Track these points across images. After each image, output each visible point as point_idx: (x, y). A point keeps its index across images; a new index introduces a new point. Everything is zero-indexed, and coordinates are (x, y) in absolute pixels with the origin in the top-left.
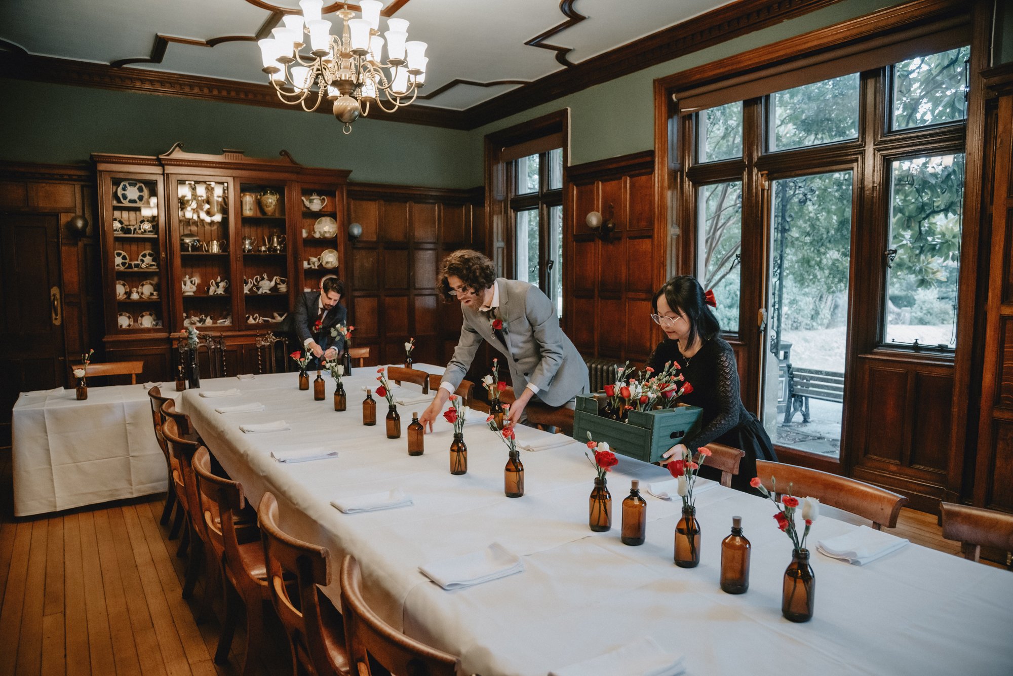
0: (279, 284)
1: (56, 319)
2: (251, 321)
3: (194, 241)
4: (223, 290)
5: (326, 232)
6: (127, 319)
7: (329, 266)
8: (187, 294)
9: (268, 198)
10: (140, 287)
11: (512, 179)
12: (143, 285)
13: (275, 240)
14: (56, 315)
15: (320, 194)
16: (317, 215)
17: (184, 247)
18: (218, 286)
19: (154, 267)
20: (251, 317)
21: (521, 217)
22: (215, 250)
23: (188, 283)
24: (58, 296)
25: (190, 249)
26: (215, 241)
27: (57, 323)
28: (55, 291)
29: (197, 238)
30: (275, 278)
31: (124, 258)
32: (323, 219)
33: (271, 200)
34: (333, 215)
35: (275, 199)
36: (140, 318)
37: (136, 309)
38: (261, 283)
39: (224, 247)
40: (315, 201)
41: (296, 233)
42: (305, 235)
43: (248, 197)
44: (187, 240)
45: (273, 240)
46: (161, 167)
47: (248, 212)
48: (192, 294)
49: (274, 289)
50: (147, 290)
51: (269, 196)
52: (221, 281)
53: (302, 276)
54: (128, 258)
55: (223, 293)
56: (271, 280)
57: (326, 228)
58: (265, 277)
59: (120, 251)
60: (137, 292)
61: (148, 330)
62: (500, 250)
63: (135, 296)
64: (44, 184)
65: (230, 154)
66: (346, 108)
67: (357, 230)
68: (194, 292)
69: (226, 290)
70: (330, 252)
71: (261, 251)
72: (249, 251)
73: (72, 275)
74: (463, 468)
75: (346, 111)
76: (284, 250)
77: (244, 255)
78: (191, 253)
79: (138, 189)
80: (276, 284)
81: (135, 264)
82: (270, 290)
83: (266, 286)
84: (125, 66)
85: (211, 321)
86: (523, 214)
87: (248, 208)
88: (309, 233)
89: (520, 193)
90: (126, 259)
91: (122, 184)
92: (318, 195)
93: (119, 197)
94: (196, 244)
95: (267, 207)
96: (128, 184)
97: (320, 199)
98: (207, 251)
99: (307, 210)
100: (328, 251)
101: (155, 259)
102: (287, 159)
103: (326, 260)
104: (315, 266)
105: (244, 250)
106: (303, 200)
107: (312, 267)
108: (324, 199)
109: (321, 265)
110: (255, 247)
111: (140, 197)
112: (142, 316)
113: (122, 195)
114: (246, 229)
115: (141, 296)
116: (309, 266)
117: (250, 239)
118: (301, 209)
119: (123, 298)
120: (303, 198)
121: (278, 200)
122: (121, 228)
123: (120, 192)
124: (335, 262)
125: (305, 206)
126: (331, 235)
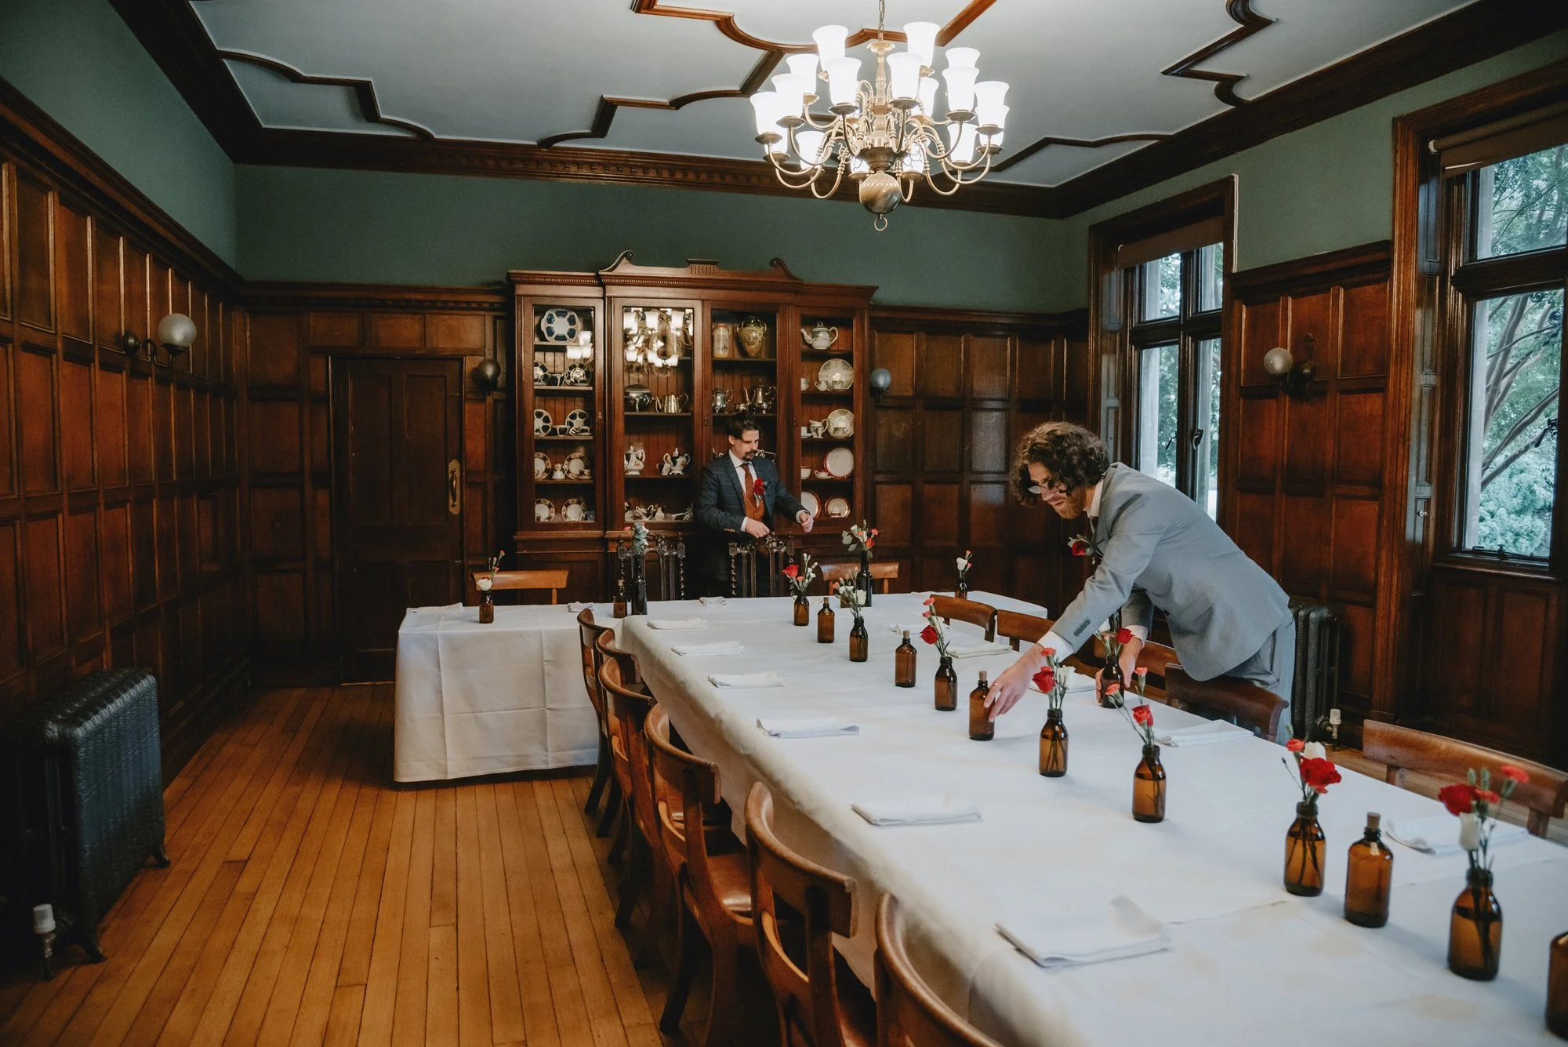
1: (453, 506)
3: (644, 395)
4: (682, 468)
5: (835, 382)
6: (547, 508)
7: (840, 434)
8: (630, 473)
9: (751, 331)
10: (566, 462)
11: (1134, 295)
12: (570, 460)
13: (760, 394)
14: (454, 500)
15: (828, 323)
16: (823, 357)
17: (628, 403)
18: (675, 463)
19: (586, 433)
21: (1149, 358)
22: (673, 409)
23: (633, 457)
24: (457, 474)
25: (637, 407)
26: (673, 396)
27: (455, 511)
28: (454, 465)
29: (648, 391)
31: (546, 420)
32: (832, 362)
33: (755, 334)
34: (847, 357)
35: (762, 333)
36: (564, 508)
37: (559, 493)
39: (684, 404)
40: (820, 335)
41: (792, 384)
42: (804, 386)
43: (721, 329)
45: (757, 394)
46: (600, 288)
47: (721, 353)
48: (637, 473)
50: (576, 466)
51: (752, 327)
52: (679, 455)
53: (798, 449)
54: (551, 420)
55: (681, 473)
57: (836, 376)
59: (541, 410)
60: (562, 470)
61: (575, 526)
62: (1112, 413)
63: (559, 475)
64: (446, 317)
65: (697, 266)
66: (880, 190)
67: (883, 380)
68: (640, 472)
69: (686, 469)
70: (840, 413)
72: (722, 410)
73: (476, 444)
74: (1061, 769)
75: (880, 196)
76: (772, 409)
77: (714, 417)
78: (638, 413)
79: (568, 320)
81: (560, 429)
84: (556, 143)
85: (663, 515)
86: (1151, 353)
87: (721, 345)
88: (811, 384)
89: (1147, 319)
90: (548, 422)
91: (547, 314)
92: (825, 325)
93: (543, 332)
94: (647, 401)
95: (749, 344)
96: (556, 313)
97: (828, 332)
98: (661, 410)
99: (807, 348)
100: (837, 412)
101: (587, 422)
102: (781, 270)
103: (834, 426)
104: (817, 435)
105: (714, 410)
106: (802, 333)
107: (813, 436)
108: (835, 331)
109: (827, 434)
110: (730, 404)
111: (571, 332)
112: (568, 505)
113: (547, 328)
114: (718, 378)
115: (567, 476)
116: (809, 435)
117: (723, 392)
118: (799, 347)
119: (542, 478)
120: (800, 330)
121: (765, 334)
122: (544, 376)
123: (544, 324)
124: (849, 429)
125: (805, 343)
126: (843, 387)
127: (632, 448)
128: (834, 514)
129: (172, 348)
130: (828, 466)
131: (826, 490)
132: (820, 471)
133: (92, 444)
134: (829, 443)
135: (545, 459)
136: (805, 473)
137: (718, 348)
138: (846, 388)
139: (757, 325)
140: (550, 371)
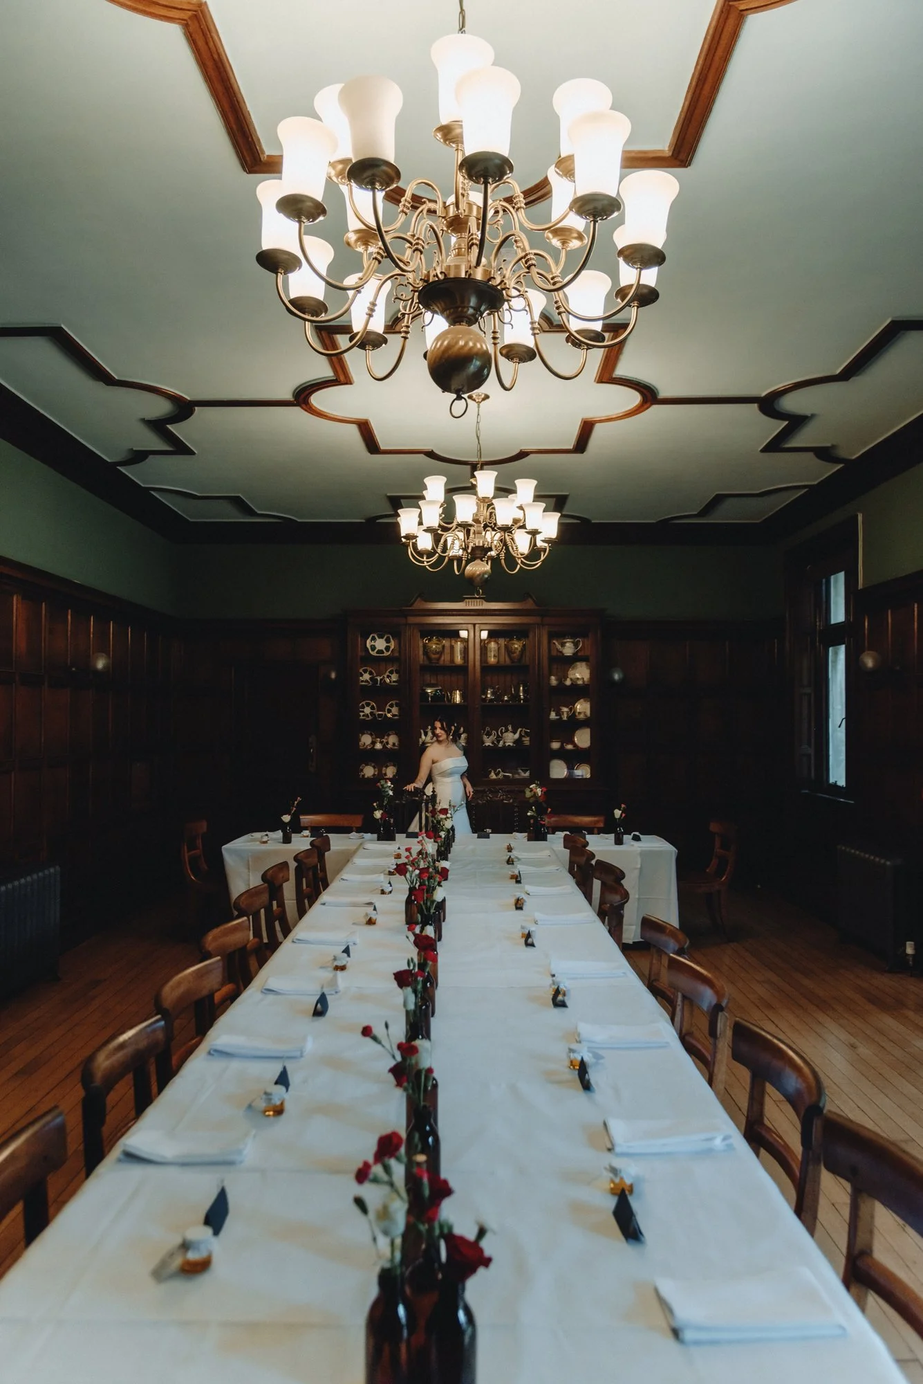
0: (524, 736)
1: (312, 766)
2: (493, 776)
3: (437, 690)
5: (578, 679)
6: (372, 768)
7: (582, 716)
9: (514, 644)
10: (386, 737)
11: (822, 605)
12: (389, 735)
13: (521, 688)
14: (313, 762)
15: (573, 635)
16: (571, 660)
19: (399, 717)
20: (493, 771)
21: (833, 655)
22: (457, 700)
24: (314, 744)
25: (430, 699)
26: (458, 691)
27: (313, 770)
28: (312, 739)
29: (440, 688)
30: (520, 730)
31: (373, 708)
32: (579, 664)
33: (517, 645)
34: (587, 660)
35: (521, 645)
36: (384, 768)
37: (379, 758)
38: (505, 735)
39: (462, 696)
40: (567, 644)
41: (544, 680)
42: (554, 681)
43: (493, 643)
44: (429, 690)
46: (404, 618)
47: (492, 660)
49: (518, 742)
50: (392, 740)
51: (515, 641)
52: (464, 732)
53: (548, 729)
54: (376, 707)
56: (514, 733)
57: (581, 673)
58: (510, 728)
59: (369, 701)
60: (381, 742)
62: (805, 698)
63: (378, 746)
64: (309, 639)
65: (470, 600)
67: (617, 676)
70: (585, 701)
71: (503, 701)
72: (491, 700)
73: (327, 724)
77: (485, 705)
78: (432, 702)
79: (386, 640)
80: (521, 736)
81: (382, 714)
82: (514, 743)
83: (510, 738)
84: (378, 521)
87: (493, 655)
88: (560, 680)
89: (833, 622)
90: (375, 709)
91: (371, 636)
92: (572, 638)
93: (368, 648)
94: (439, 694)
95: (512, 654)
96: (378, 635)
97: (572, 642)
98: (449, 700)
99: (559, 654)
100: (582, 700)
101: (400, 710)
102: (530, 600)
103: (578, 711)
104: (565, 717)
105: (484, 700)
106: (554, 643)
107: (561, 718)
108: (579, 641)
109: (573, 716)
110: (498, 696)
111: (387, 648)
112: (387, 767)
113: (371, 646)
114: (489, 678)
115: (384, 746)
116: (558, 717)
117: (493, 688)
118: (554, 653)
119: (369, 747)
120: (554, 641)
121: (524, 646)
122: (370, 678)
123: (369, 643)
124: (588, 713)
125: (558, 650)
126: (584, 681)
127: (430, 727)
128: (577, 776)
129: (96, 672)
130: (576, 739)
131: (573, 758)
132: (568, 743)
133: (41, 732)
134: (575, 723)
135: (371, 735)
136: (555, 745)
137: (491, 657)
138: (586, 683)
139: (519, 639)
140: (375, 675)
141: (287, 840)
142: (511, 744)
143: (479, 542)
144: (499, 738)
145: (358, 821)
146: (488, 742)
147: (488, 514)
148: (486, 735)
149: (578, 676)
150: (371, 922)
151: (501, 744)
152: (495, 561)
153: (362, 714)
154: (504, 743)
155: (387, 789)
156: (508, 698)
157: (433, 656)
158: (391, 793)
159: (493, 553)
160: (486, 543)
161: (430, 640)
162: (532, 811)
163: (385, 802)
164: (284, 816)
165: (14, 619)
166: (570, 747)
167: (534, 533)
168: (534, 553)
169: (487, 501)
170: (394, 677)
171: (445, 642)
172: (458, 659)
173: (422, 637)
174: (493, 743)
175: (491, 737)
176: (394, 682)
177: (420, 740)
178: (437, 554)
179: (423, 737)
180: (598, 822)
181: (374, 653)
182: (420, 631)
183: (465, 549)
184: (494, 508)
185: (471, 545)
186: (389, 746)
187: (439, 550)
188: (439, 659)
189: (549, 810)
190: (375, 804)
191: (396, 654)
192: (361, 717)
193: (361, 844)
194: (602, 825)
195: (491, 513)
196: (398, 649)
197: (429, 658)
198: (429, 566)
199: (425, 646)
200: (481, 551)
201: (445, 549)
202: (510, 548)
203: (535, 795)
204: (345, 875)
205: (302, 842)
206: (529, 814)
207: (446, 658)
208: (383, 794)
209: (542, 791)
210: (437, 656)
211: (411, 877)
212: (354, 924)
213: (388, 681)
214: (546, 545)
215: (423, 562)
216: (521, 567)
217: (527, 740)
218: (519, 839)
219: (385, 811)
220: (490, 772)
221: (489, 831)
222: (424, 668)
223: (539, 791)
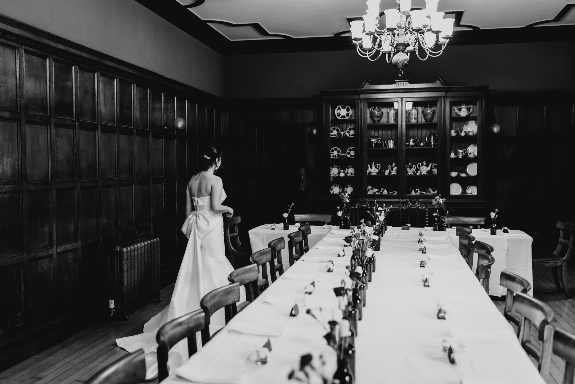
0: (434, 169)
1: (302, 187)
2: (413, 193)
3: (378, 140)
4: (396, 172)
5: (469, 132)
6: (338, 188)
7: (472, 156)
8: (372, 174)
9: (428, 110)
10: (347, 169)
12: (348, 168)
13: (432, 138)
14: (303, 184)
16: (465, 120)
17: (370, 144)
18: (392, 169)
19: (353, 157)
20: (413, 190)
22: (391, 146)
23: (374, 167)
24: (304, 174)
25: (374, 146)
26: (391, 140)
27: (303, 189)
28: (303, 170)
29: (380, 138)
30: (431, 164)
31: (339, 151)
32: (470, 122)
33: (429, 111)
34: (474, 119)
36: (346, 188)
37: (342, 182)
38: (421, 168)
39: (395, 144)
40: (463, 110)
42: (453, 134)
43: (414, 111)
44: (373, 140)
46: (358, 96)
47: (413, 121)
48: (376, 174)
49: (430, 172)
50: (351, 171)
51: (428, 108)
52: (395, 166)
53: (450, 163)
54: (340, 151)
55: (395, 174)
56: (427, 166)
57: (472, 128)
58: (424, 163)
59: (337, 148)
60: (344, 172)
63: (342, 175)
64: (300, 110)
65: (399, 83)
67: (496, 129)
68: (377, 173)
69: (398, 172)
70: (474, 146)
71: (420, 146)
72: (412, 146)
73: (311, 162)
76: (436, 145)
77: (407, 150)
78: (374, 148)
79: (346, 109)
80: (431, 168)
81: (344, 155)
82: (427, 173)
83: (424, 170)
84: (342, 35)
85: (387, 192)
87: (414, 117)
88: (457, 133)
90: (340, 152)
91: (337, 107)
92: (466, 105)
93: (335, 115)
94: (379, 143)
95: (426, 116)
96: (342, 107)
97: (466, 108)
98: (386, 146)
99: (457, 116)
100: (472, 145)
101: (355, 152)
102: (438, 82)
103: (469, 152)
104: (460, 156)
105: (408, 146)
106: (454, 109)
107: (458, 157)
108: (471, 107)
109: (466, 156)
110: (417, 144)
111: (348, 115)
112: (347, 187)
113: (338, 113)
114: (411, 133)
115: (346, 175)
116: (456, 156)
117: (414, 138)
118: (454, 115)
119: (336, 176)
120: (454, 108)
121: (434, 111)
122: (337, 134)
123: (336, 112)
124: (476, 154)
125: (456, 114)
126: (473, 133)
127: (374, 163)
128: (468, 193)
129: (178, 129)
130: (468, 170)
131: (466, 182)
132: (462, 173)
133: (148, 163)
134: (467, 160)
135: (338, 168)
136: (454, 174)
137: (412, 119)
138: (475, 134)
139: (430, 107)
140: (340, 131)
141: (286, 228)
142: (425, 173)
143: (401, 40)
144: (417, 170)
145: (329, 218)
146: (410, 172)
147: (407, 22)
148: (409, 168)
149: (470, 130)
150: (329, 271)
151: (418, 174)
152: (413, 53)
153: (332, 155)
154: (421, 172)
155: (346, 199)
156: (424, 144)
157: (376, 119)
158: (348, 201)
159: (411, 48)
160: (406, 41)
161: (374, 109)
162: (436, 212)
163: (345, 206)
164: (284, 214)
165: (133, 98)
166: (463, 175)
167: (437, 32)
168: (437, 46)
169: (406, 13)
170: (352, 132)
171: (384, 110)
172: (392, 121)
173: (369, 107)
174: (413, 173)
175: (413, 169)
176: (351, 135)
177: (368, 171)
178: (375, 49)
179: (369, 169)
180: (480, 221)
181: (339, 118)
182: (367, 103)
183: (392, 45)
184: (411, 19)
185: (396, 42)
186: (348, 175)
187: (376, 47)
188: (379, 121)
189: (448, 212)
190: (338, 208)
191: (353, 118)
192: (332, 157)
193: (329, 231)
194: (483, 223)
195: (409, 22)
196: (354, 115)
197: (374, 120)
198: (370, 57)
199: (371, 113)
200: (403, 46)
201: (380, 46)
202: (421, 43)
203: (438, 203)
204: (317, 246)
205: (293, 229)
206: (434, 215)
207: (384, 121)
208: (343, 201)
209: (443, 200)
210: (378, 119)
211: (354, 244)
212: (320, 271)
213: (348, 135)
214: (445, 40)
215: (366, 55)
216: (429, 56)
217: (435, 171)
218: (428, 231)
219: (344, 212)
220: (412, 191)
221: (409, 225)
222: (371, 127)
223: (441, 201)
